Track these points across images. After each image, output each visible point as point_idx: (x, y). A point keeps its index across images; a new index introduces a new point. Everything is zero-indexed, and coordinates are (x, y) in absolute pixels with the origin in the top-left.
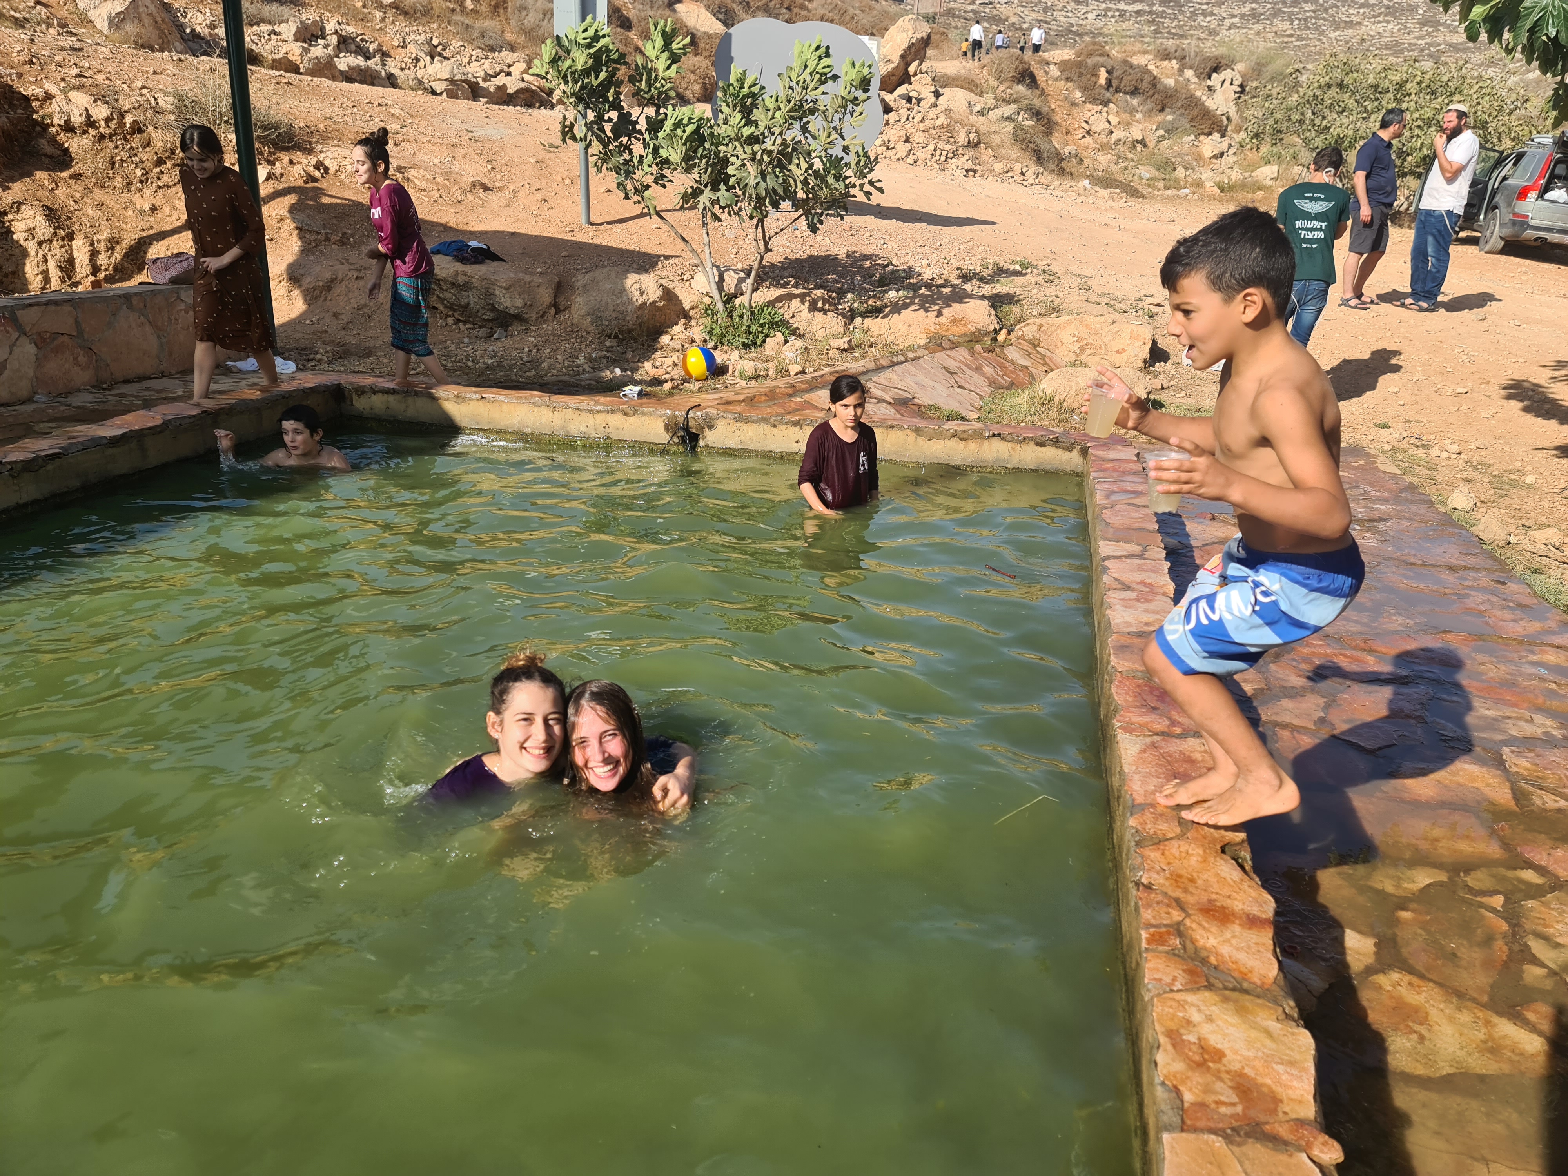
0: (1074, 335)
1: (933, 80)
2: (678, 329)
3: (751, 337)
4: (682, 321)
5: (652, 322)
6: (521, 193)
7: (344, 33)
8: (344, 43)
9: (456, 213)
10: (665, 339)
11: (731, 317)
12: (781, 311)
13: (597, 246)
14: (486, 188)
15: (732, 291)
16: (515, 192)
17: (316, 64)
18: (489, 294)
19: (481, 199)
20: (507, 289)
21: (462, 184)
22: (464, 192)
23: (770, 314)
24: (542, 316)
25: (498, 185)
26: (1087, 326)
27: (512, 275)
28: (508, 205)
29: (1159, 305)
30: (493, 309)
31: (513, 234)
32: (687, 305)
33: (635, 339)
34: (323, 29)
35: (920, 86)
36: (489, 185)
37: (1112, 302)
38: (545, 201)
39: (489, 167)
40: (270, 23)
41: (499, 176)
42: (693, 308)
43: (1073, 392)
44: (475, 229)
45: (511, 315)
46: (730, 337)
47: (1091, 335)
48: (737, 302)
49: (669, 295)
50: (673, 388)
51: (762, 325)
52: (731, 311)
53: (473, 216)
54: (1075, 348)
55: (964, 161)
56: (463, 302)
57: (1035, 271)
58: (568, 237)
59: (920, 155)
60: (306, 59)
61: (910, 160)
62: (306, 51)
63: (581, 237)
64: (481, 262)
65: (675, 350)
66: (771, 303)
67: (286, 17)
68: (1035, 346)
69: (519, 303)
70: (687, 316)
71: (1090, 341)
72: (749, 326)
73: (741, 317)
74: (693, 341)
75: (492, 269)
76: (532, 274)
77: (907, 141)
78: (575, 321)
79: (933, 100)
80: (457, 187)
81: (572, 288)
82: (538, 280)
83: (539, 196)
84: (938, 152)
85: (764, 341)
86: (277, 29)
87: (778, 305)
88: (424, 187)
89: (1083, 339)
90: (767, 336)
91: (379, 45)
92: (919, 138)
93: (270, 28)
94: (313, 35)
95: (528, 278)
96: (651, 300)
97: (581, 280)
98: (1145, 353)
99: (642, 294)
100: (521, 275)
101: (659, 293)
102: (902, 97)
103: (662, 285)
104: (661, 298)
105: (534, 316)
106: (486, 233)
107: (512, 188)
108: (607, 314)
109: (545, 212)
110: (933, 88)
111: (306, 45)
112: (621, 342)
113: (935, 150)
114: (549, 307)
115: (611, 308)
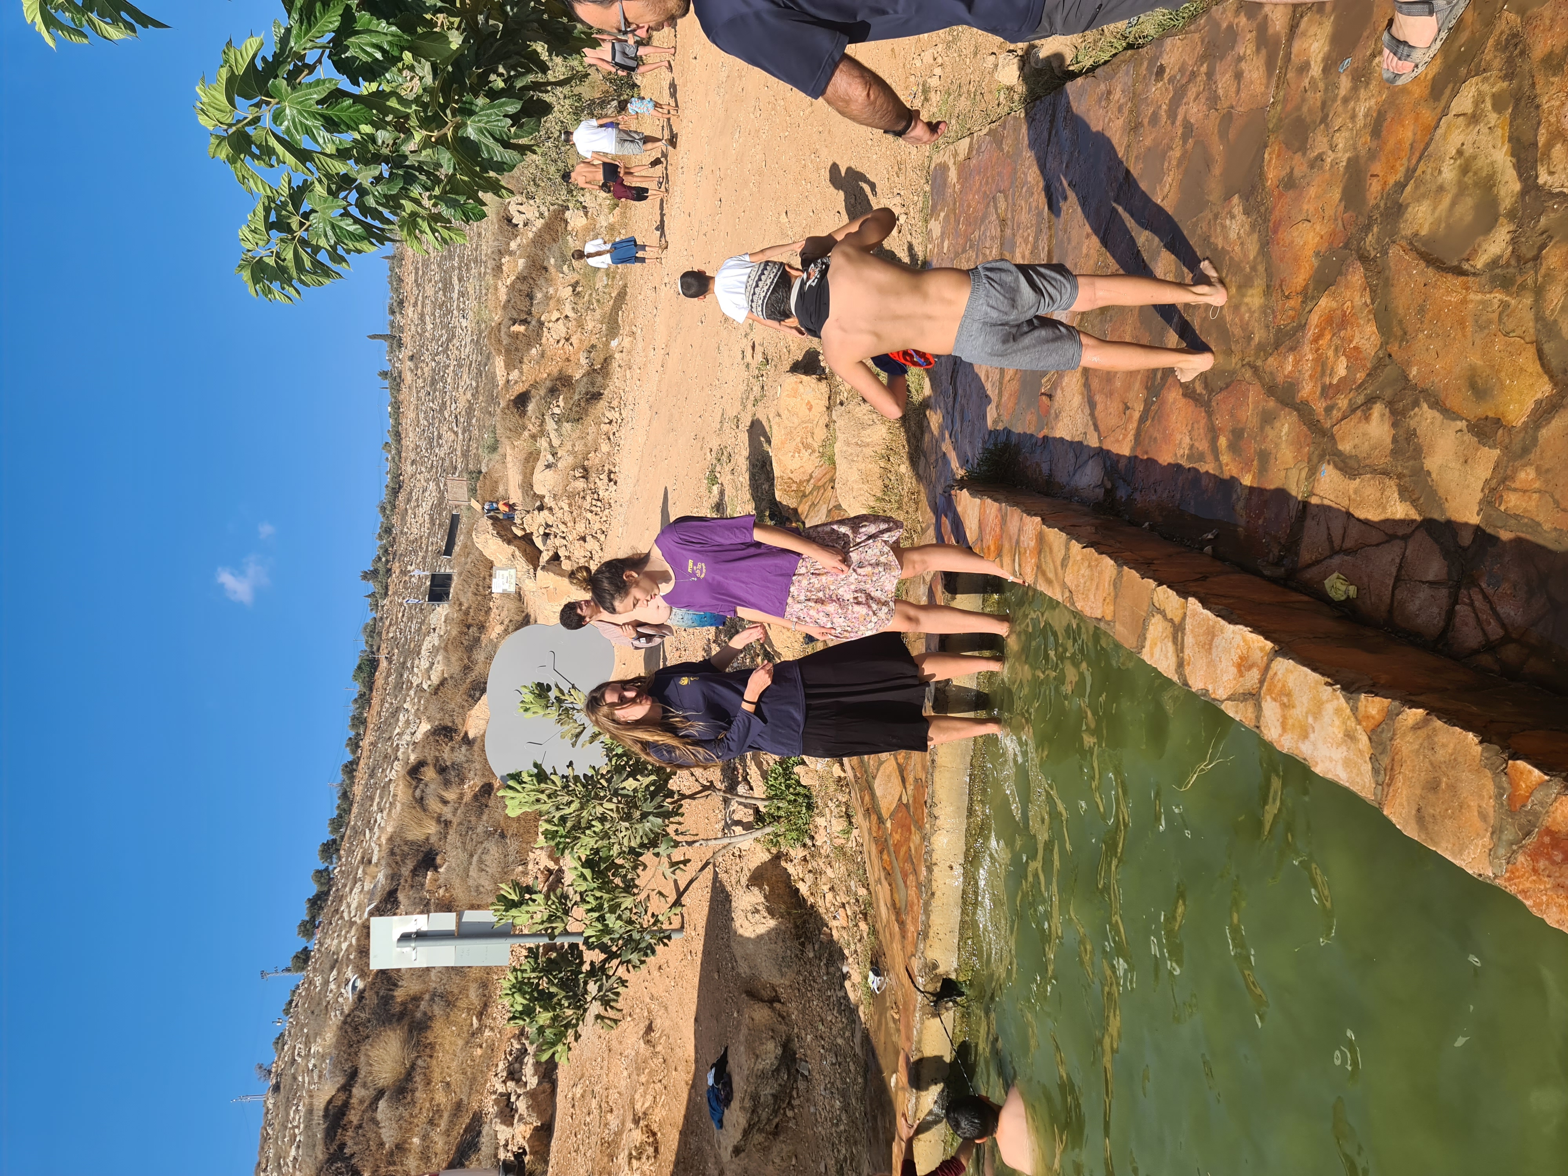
0: (793, 456)
1: (528, 512)
2: (791, 869)
3: (800, 800)
4: (783, 864)
5: (786, 898)
6: (653, 991)
7: (505, 1074)
8: (514, 1075)
9: (676, 1070)
10: (803, 889)
11: (779, 817)
12: (772, 763)
13: (706, 935)
14: (650, 1029)
15: (751, 811)
16: (652, 998)
17: (533, 1109)
18: (762, 1075)
19: (660, 1037)
20: (757, 1057)
21: (647, 1054)
22: (655, 1054)
23: (776, 779)
24: (783, 1018)
25: (646, 1014)
26: (783, 443)
27: (742, 1049)
28: (666, 1009)
29: (753, 348)
30: (778, 1070)
31: (696, 1020)
32: (766, 857)
33: (804, 922)
34: (501, 1095)
35: (534, 523)
36: (647, 1023)
37: (752, 398)
38: (660, 968)
39: (629, 1019)
40: (497, 1148)
41: (638, 1010)
42: (768, 850)
43: (866, 487)
44: (693, 1054)
45: (784, 1051)
46: (800, 822)
47: (792, 439)
48: (762, 809)
49: (757, 878)
50: (866, 919)
51: (788, 787)
52: (773, 817)
53: (679, 1052)
54: (805, 454)
55: (602, 484)
56: (770, 1100)
57: (718, 469)
58: (698, 959)
59: (597, 526)
60: (529, 1119)
61: (602, 538)
62: (521, 1118)
63: (698, 946)
64: (730, 1077)
65: (815, 883)
66: (764, 775)
67: (492, 1132)
68: (804, 496)
69: (770, 1046)
70: (778, 857)
71: (799, 439)
72: (789, 802)
73: (779, 808)
74: (805, 859)
75: (737, 1070)
76: (739, 1023)
77: (583, 539)
78: (787, 983)
79: (546, 512)
80: (650, 1061)
81: (753, 978)
82: (746, 1020)
83: (656, 973)
84: (594, 508)
85: (805, 787)
86: (502, 1142)
87: (765, 767)
88: (651, 1098)
89: (797, 447)
90: (798, 783)
91: (513, 1037)
92: (581, 528)
93: (501, 1150)
94: (507, 1105)
95: (744, 1031)
96: (763, 900)
97: (743, 969)
98: (810, 380)
99: (757, 911)
100: (742, 1038)
101: (755, 890)
102: (545, 544)
103: (747, 886)
104: (761, 888)
105: (783, 1028)
106: (696, 1046)
107: (648, 1000)
108: (780, 951)
109: (671, 971)
110: (536, 512)
111: (517, 1117)
112: (809, 939)
113: (591, 512)
114: (773, 1009)
115: (773, 946)
